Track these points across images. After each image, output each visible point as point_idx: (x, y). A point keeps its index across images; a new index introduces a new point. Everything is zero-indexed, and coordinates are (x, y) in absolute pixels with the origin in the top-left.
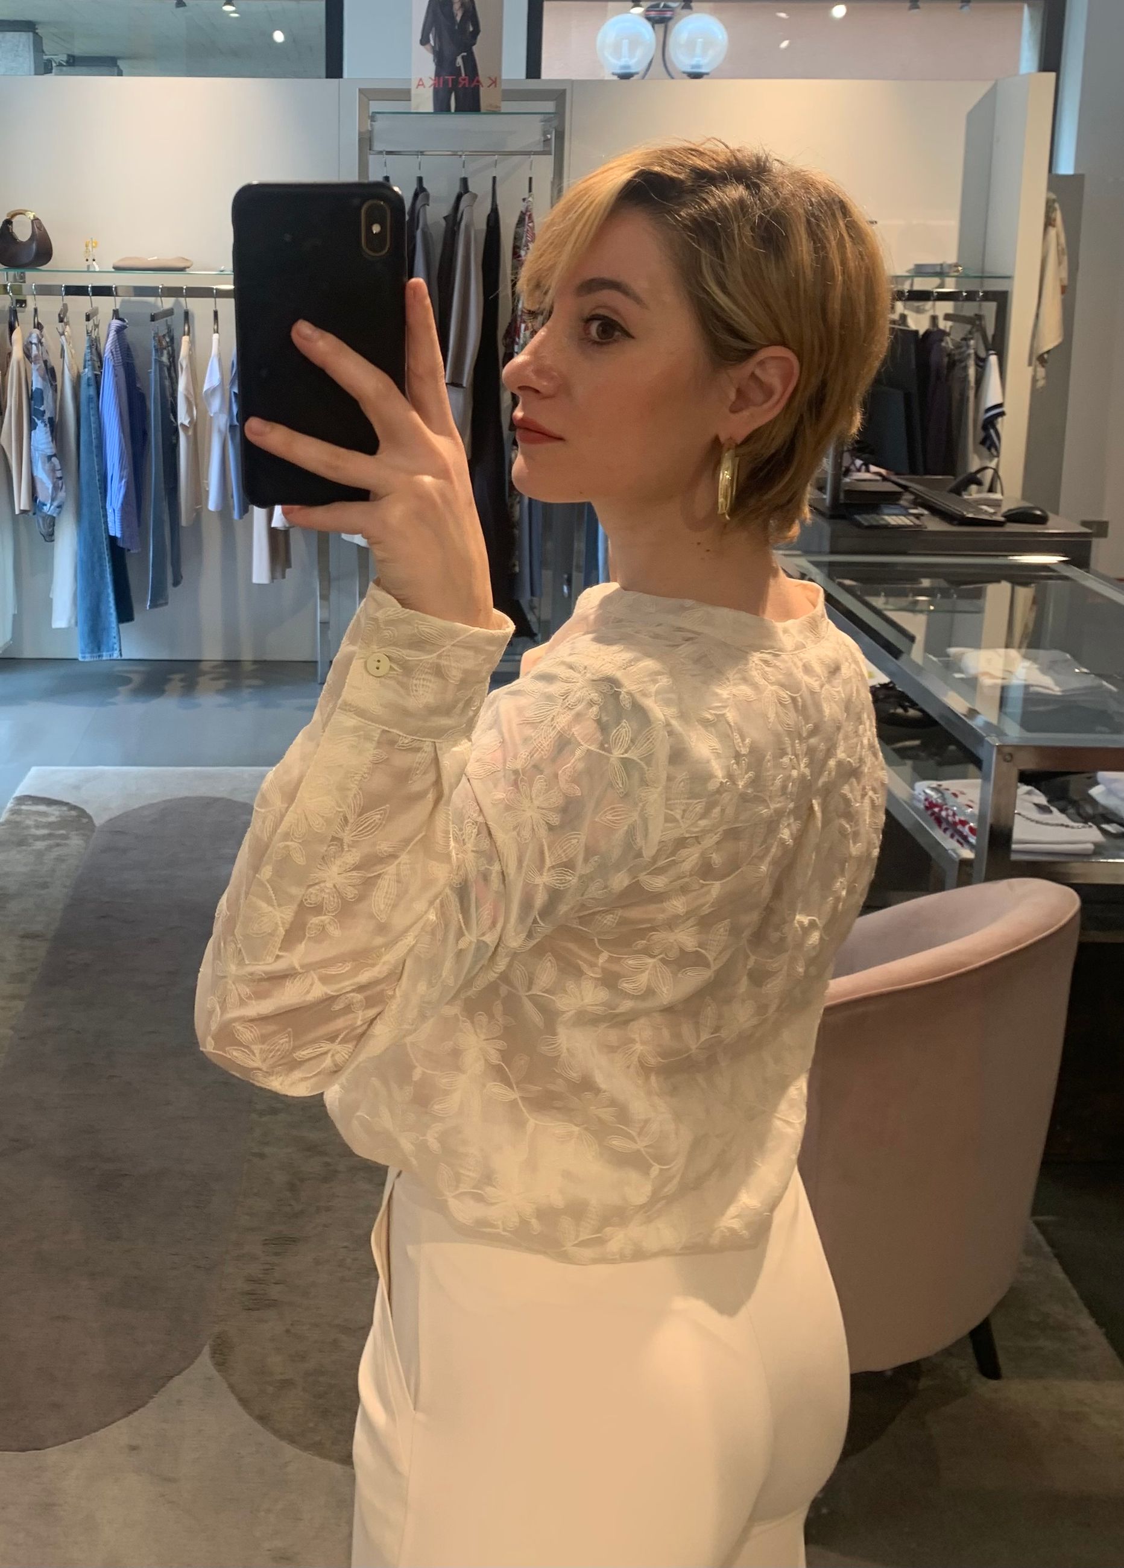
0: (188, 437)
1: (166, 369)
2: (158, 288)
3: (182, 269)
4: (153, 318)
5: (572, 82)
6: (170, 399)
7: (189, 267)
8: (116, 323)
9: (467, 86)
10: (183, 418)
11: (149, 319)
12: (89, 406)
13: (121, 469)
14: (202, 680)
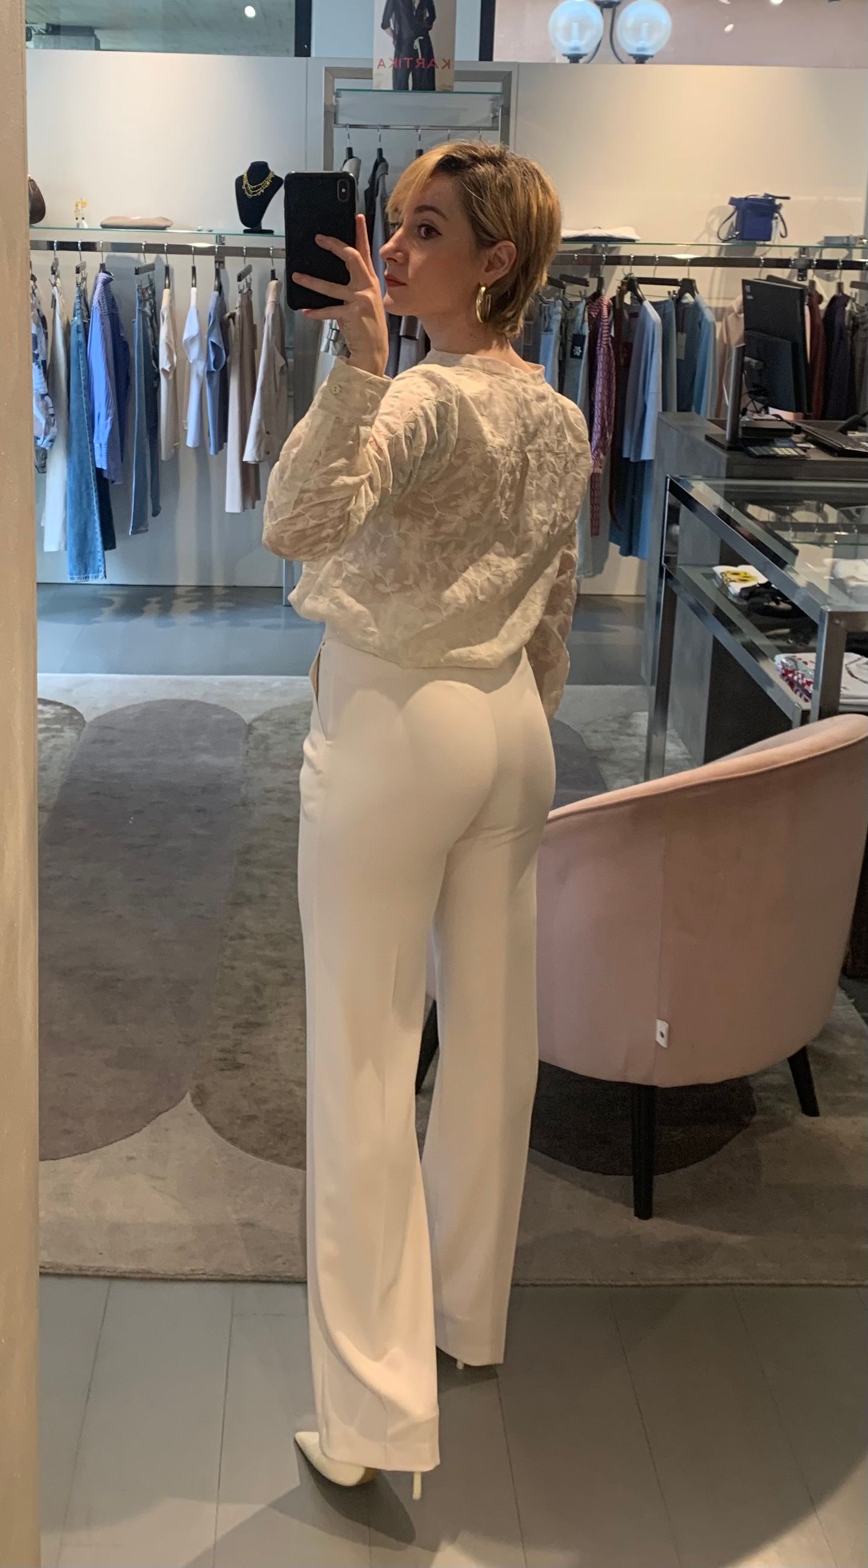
0: (168, 381)
1: (148, 319)
2: (142, 244)
3: (164, 228)
4: (137, 272)
5: (518, 65)
6: (152, 347)
7: (169, 226)
8: (102, 276)
9: (423, 67)
10: (164, 364)
11: (134, 273)
12: (78, 351)
13: (108, 408)
14: (177, 603)
